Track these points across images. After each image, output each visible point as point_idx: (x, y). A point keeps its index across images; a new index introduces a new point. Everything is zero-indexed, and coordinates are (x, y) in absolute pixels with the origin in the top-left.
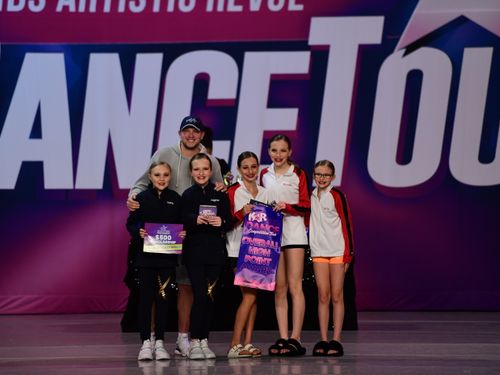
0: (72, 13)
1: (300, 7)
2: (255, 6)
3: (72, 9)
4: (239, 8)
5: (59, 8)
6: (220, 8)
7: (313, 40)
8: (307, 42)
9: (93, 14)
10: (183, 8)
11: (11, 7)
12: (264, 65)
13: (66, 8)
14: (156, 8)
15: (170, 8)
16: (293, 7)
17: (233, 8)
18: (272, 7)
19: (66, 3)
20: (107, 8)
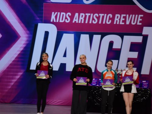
0: (77, 23)
1: (141, 24)
2: (128, 23)
3: (77, 22)
4: (123, 23)
5: (74, 22)
6: (118, 23)
7: (144, 33)
8: (142, 33)
9: (83, 23)
10: (108, 23)
11: (61, 21)
12: (129, 39)
13: (75, 22)
14: (100, 22)
15: (104, 23)
16: (138, 24)
17: (121, 23)
18: (132, 23)
19: (76, 20)
20: (87, 22)
